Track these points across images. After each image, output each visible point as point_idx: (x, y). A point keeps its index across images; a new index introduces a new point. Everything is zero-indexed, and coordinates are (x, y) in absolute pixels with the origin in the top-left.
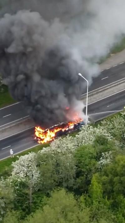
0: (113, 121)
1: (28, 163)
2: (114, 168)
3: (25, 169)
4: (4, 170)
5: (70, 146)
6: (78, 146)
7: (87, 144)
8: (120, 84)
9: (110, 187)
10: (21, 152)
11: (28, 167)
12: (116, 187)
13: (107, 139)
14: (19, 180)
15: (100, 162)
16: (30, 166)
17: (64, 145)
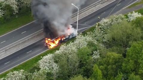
0: (95, 32)
1: (49, 61)
2: (107, 60)
3: (48, 65)
4: (34, 66)
5: (74, 48)
6: (77, 48)
7: (83, 47)
8: (89, 9)
9: (105, 72)
10: (39, 54)
11: (49, 63)
12: (110, 71)
13: (94, 43)
14: (46, 71)
15: (93, 57)
16: (51, 62)
17: (69, 48)
